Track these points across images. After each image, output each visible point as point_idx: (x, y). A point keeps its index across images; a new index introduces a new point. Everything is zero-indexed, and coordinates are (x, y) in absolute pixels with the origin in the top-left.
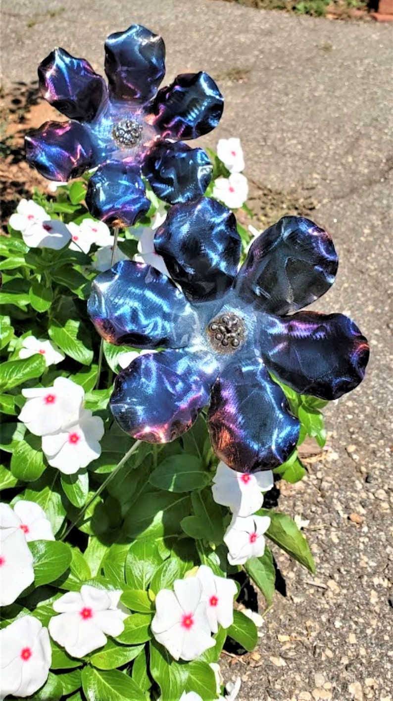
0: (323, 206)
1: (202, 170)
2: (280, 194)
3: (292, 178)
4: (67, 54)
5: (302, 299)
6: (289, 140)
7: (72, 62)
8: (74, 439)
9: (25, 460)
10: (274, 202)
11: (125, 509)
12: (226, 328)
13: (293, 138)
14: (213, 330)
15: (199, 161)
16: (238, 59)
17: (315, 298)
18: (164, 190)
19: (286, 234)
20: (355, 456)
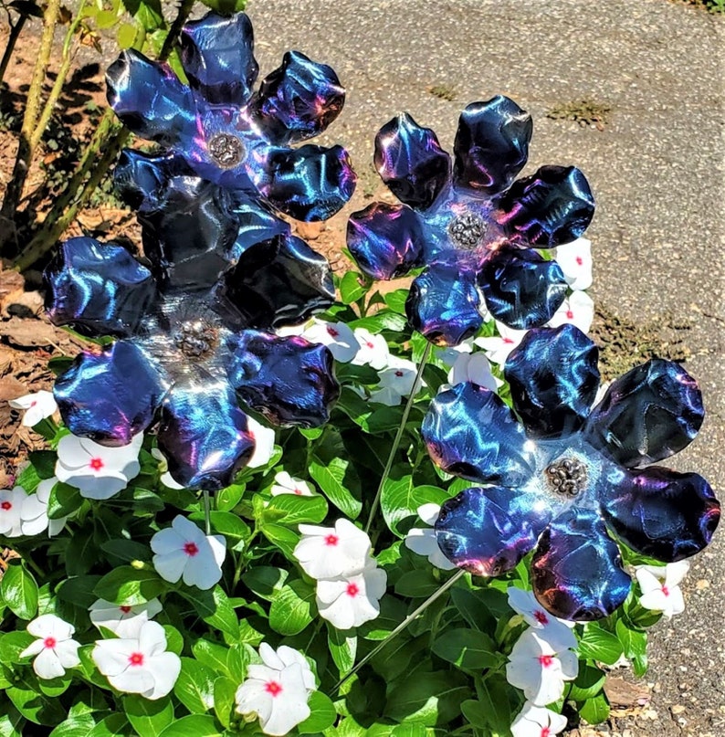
0: (699, 359)
1: (553, 289)
2: (631, 329)
3: (656, 306)
4: (413, 123)
5: (656, 452)
6: (661, 241)
7: (416, 132)
8: (352, 590)
9: (287, 609)
10: (621, 341)
11: (390, 689)
12: (567, 473)
13: (668, 239)
14: (552, 473)
15: (551, 278)
16: (593, 85)
17: (672, 452)
18: (501, 307)
19: (652, 377)
20: (681, 720)
